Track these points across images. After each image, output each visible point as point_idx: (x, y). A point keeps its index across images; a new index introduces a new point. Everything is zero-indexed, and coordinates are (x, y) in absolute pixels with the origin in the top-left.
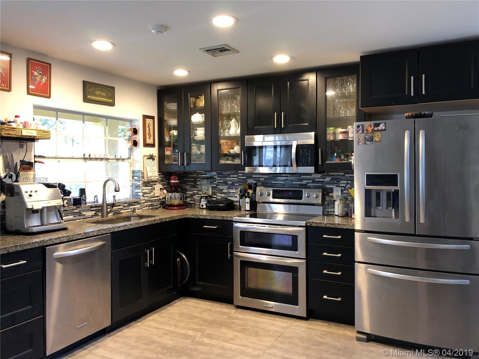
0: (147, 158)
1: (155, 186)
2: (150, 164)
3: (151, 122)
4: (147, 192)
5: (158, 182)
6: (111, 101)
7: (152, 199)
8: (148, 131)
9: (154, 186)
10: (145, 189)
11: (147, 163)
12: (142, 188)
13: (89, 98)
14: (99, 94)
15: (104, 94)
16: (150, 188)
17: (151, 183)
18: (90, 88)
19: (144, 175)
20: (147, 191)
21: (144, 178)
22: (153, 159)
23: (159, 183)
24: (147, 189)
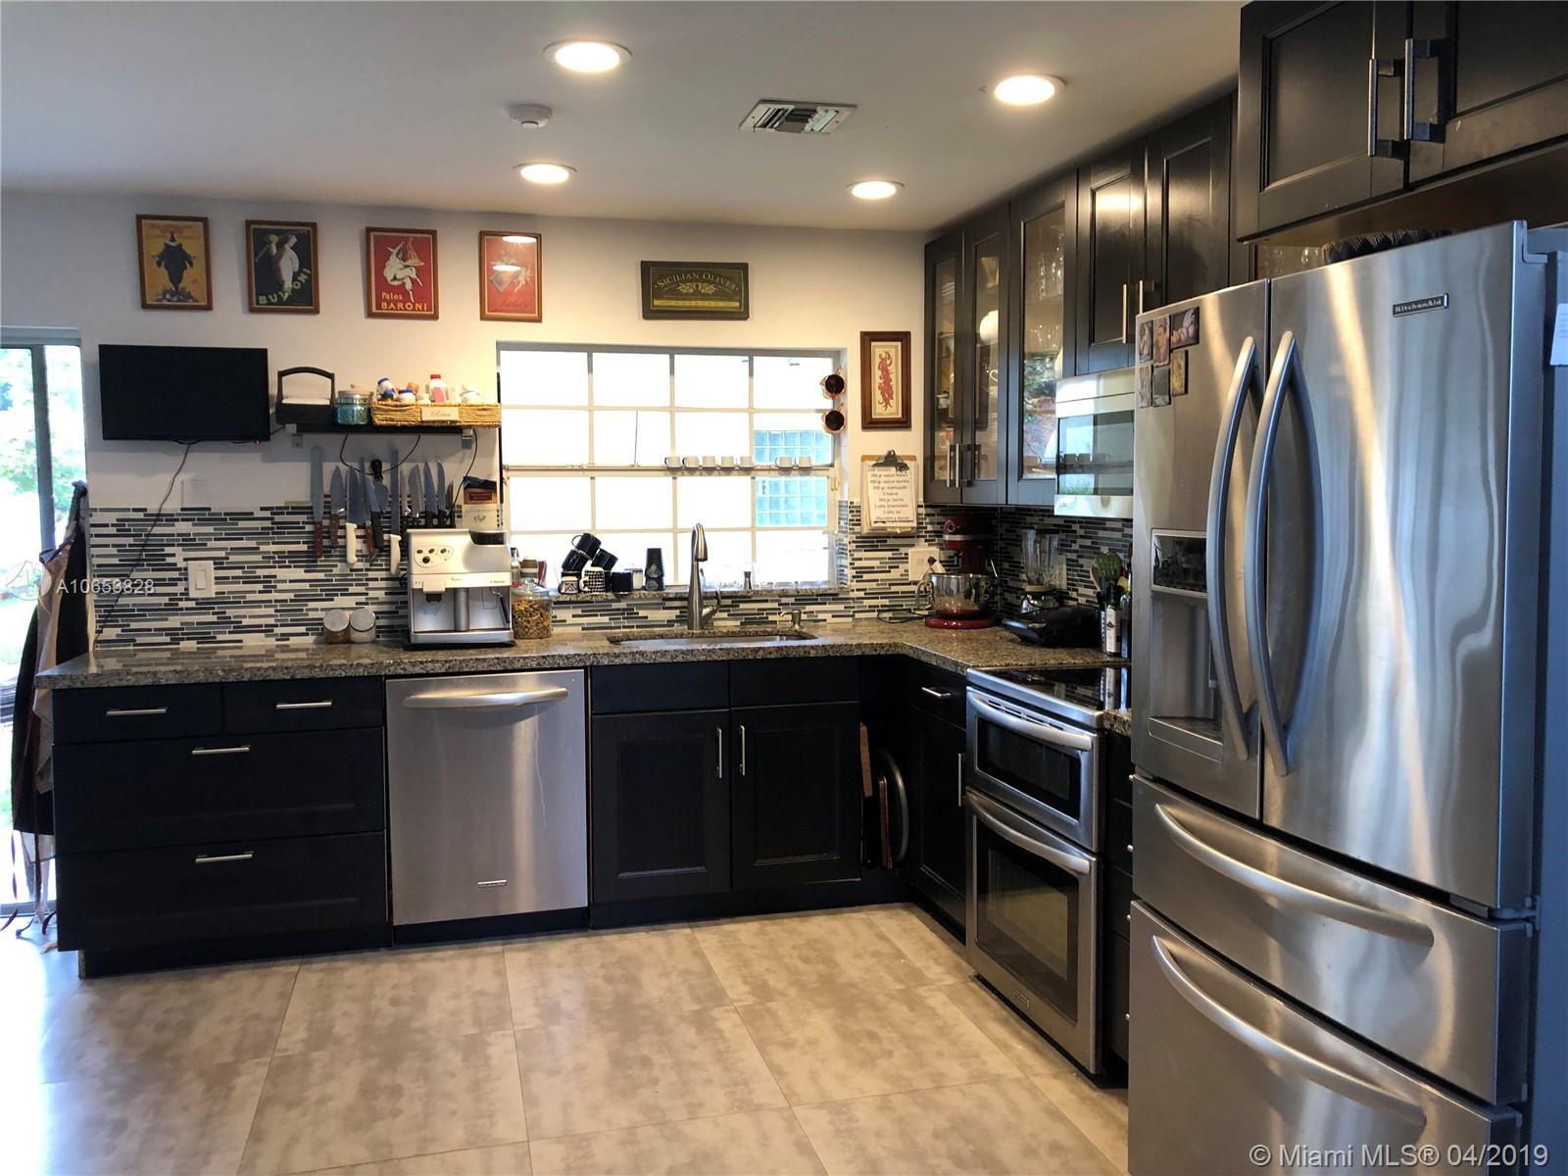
0: (874, 462)
1: (910, 551)
2: (885, 482)
3: (893, 350)
4: (873, 568)
5: (923, 536)
6: (737, 304)
7: (894, 589)
8: (881, 381)
9: (903, 550)
10: (866, 559)
11: (873, 479)
12: (851, 555)
13: (658, 306)
14: (692, 291)
15: (710, 289)
16: (889, 554)
17: (890, 541)
18: (661, 277)
19: (860, 516)
20: (876, 563)
21: (859, 525)
22: (903, 467)
23: (926, 541)
24: (872, 559)
